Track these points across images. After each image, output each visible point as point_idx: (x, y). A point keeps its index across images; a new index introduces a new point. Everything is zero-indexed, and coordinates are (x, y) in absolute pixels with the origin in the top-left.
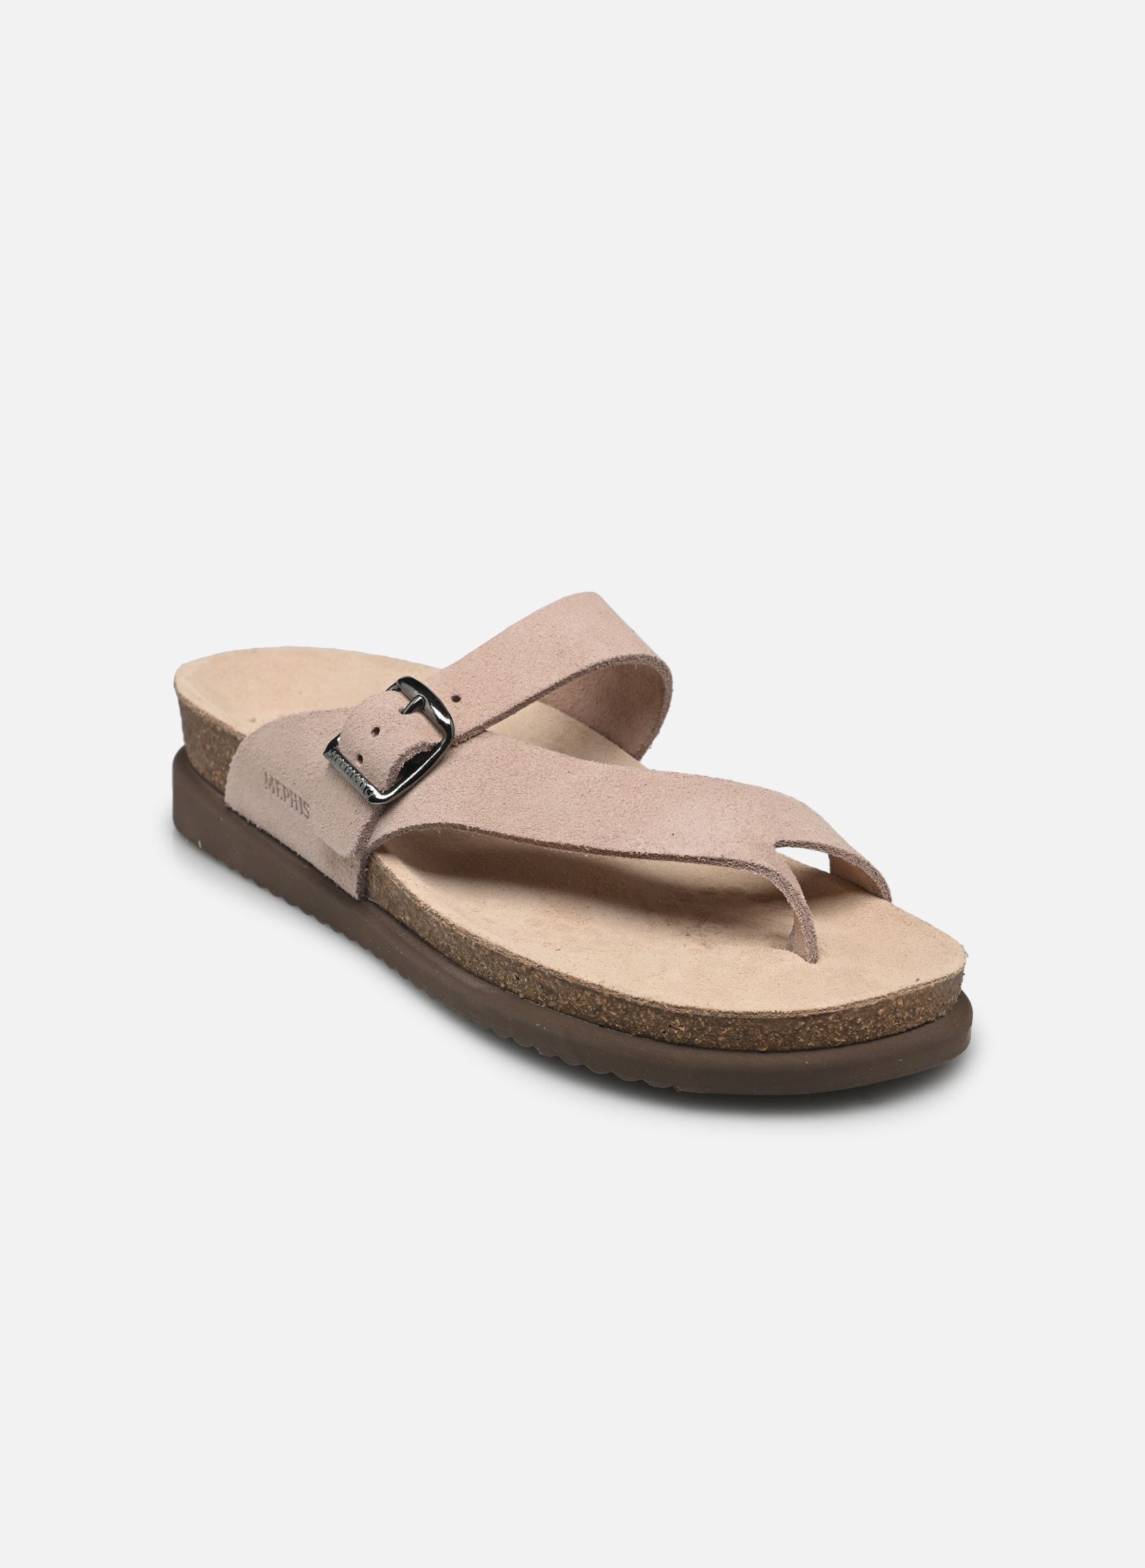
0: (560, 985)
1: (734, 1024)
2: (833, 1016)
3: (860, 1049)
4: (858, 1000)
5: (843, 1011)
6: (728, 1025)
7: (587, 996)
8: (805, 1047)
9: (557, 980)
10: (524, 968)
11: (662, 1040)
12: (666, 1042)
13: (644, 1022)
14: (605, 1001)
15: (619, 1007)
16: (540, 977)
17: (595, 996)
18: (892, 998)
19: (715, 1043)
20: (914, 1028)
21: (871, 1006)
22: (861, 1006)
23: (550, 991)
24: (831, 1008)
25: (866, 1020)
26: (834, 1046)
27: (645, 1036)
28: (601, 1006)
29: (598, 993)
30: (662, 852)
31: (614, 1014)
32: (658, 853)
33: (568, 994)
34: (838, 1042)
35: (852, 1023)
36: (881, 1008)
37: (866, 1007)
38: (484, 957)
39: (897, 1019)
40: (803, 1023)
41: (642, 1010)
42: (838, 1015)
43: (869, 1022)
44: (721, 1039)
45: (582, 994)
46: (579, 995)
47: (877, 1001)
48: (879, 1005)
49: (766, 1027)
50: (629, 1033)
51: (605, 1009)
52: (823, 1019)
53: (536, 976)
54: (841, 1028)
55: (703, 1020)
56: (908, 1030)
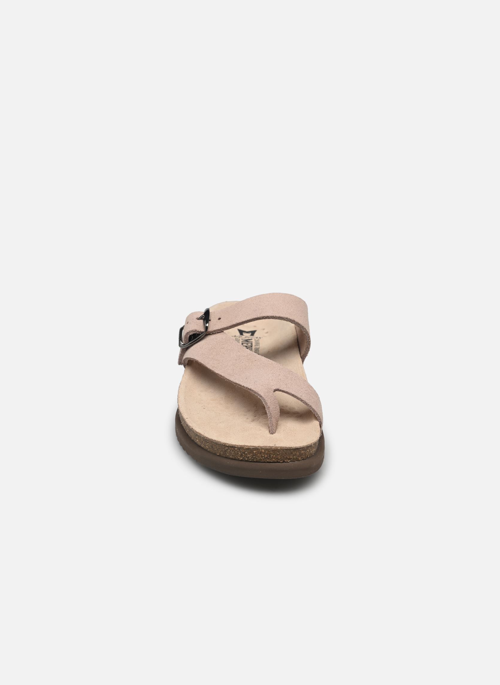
2: (237, 448)
3: (247, 463)
4: (246, 445)
5: (240, 447)
8: (228, 457)
18: (259, 448)
20: (270, 462)
21: (250, 449)
22: (247, 447)
24: (236, 445)
25: (249, 453)
26: (238, 460)
34: (240, 459)
35: (244, 453)
36: (255, 450)
37: (249, 448)
39: (262, 456)
40: (227, 448)
42: (238, 448)
43: (250, 454)
47: (253, 447)
48: (254, 449)
52: (234, 448)
54: (240, 454)
56: (268, 462)
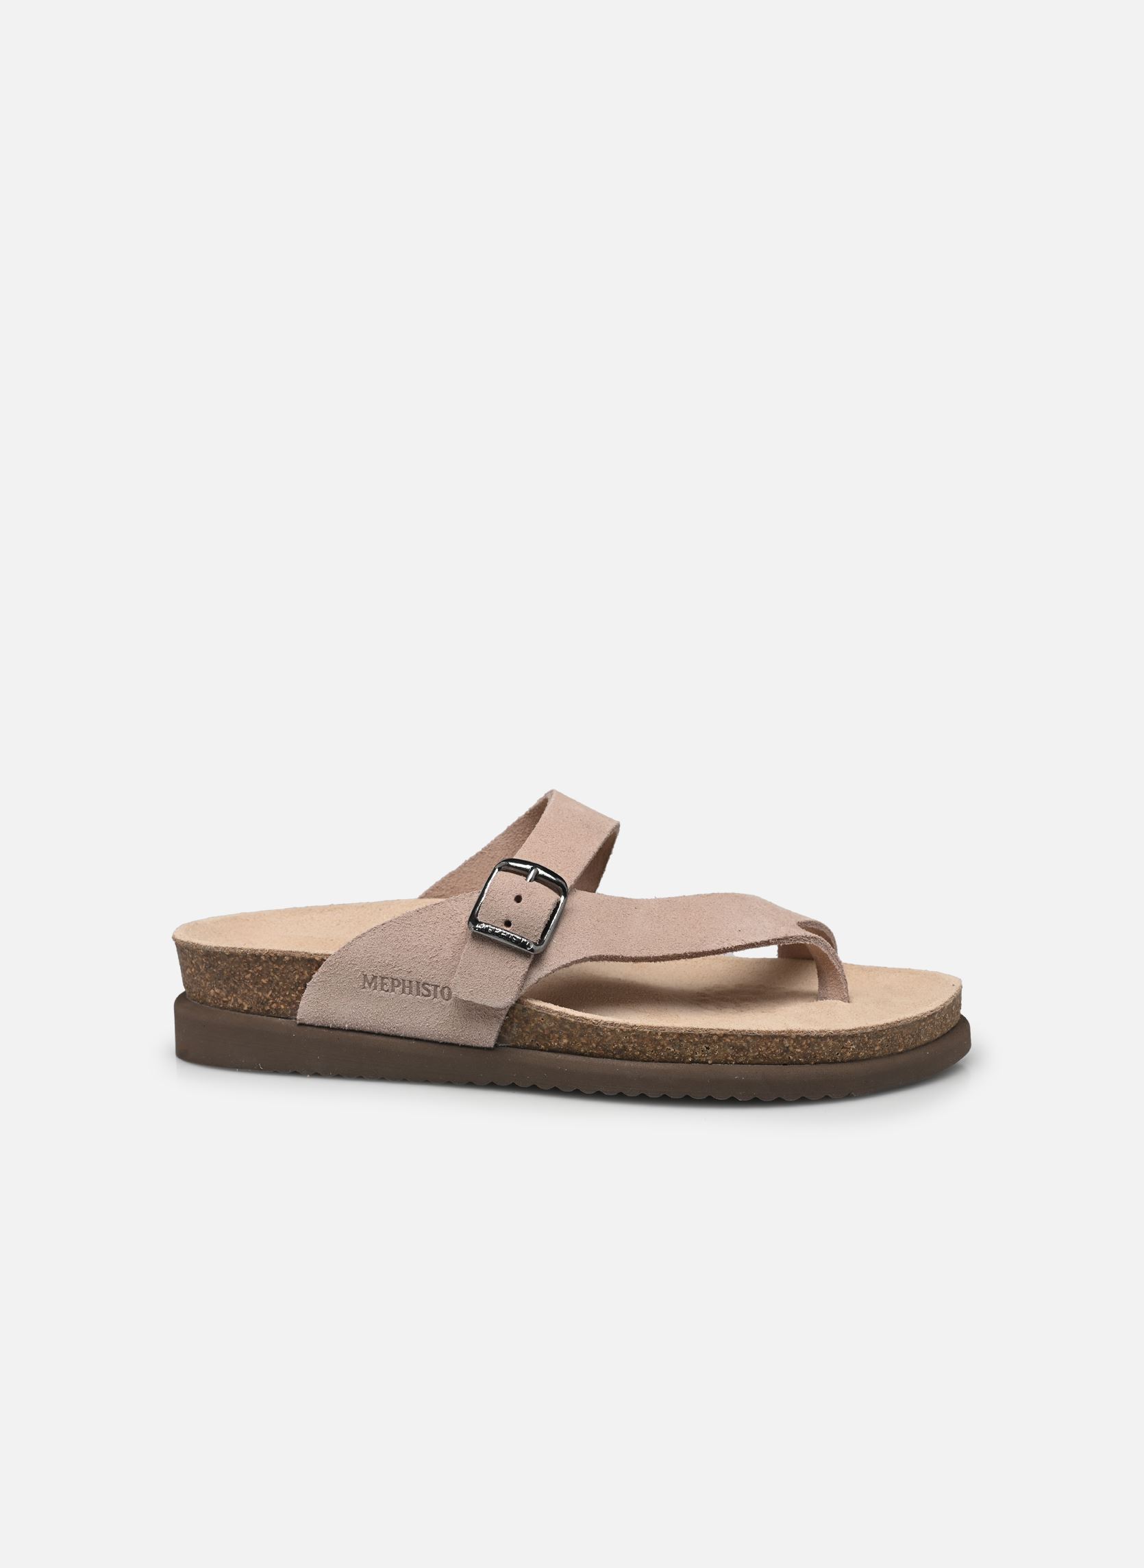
0: (751, 1041)
1: (886, 1034)
6: (883, 1035)
7: (776, 1043)
9: (749, 1038)
10: (715, 1038)
11: (835, 1062)
12: (839, 1062)
13: (824, 1051)
14: (792, 1042)
15: (804, 1043)
16: (731, 1040)
17: (783, 1041)
19: (872, 1053)
23: (742, 1049)
27: (823, 1062)
28: (788, 1048)
29: (786, 1037)
30: (744, 943)
31: (799, 1050)
32: (740, 944)
33: (758, 1046)
38: (670, 1043)
41: (822, 1040)
44: (877, 1048)
45: (771, 1042)
46: (769, 1044)
49: (904, 1031)
50: (808, 1064)
51: (791, 1049)
53: (728, 1040)
55: (867, 1036)
